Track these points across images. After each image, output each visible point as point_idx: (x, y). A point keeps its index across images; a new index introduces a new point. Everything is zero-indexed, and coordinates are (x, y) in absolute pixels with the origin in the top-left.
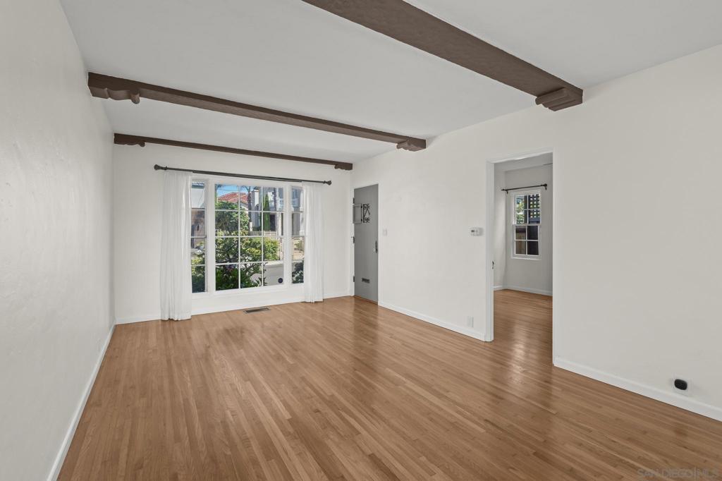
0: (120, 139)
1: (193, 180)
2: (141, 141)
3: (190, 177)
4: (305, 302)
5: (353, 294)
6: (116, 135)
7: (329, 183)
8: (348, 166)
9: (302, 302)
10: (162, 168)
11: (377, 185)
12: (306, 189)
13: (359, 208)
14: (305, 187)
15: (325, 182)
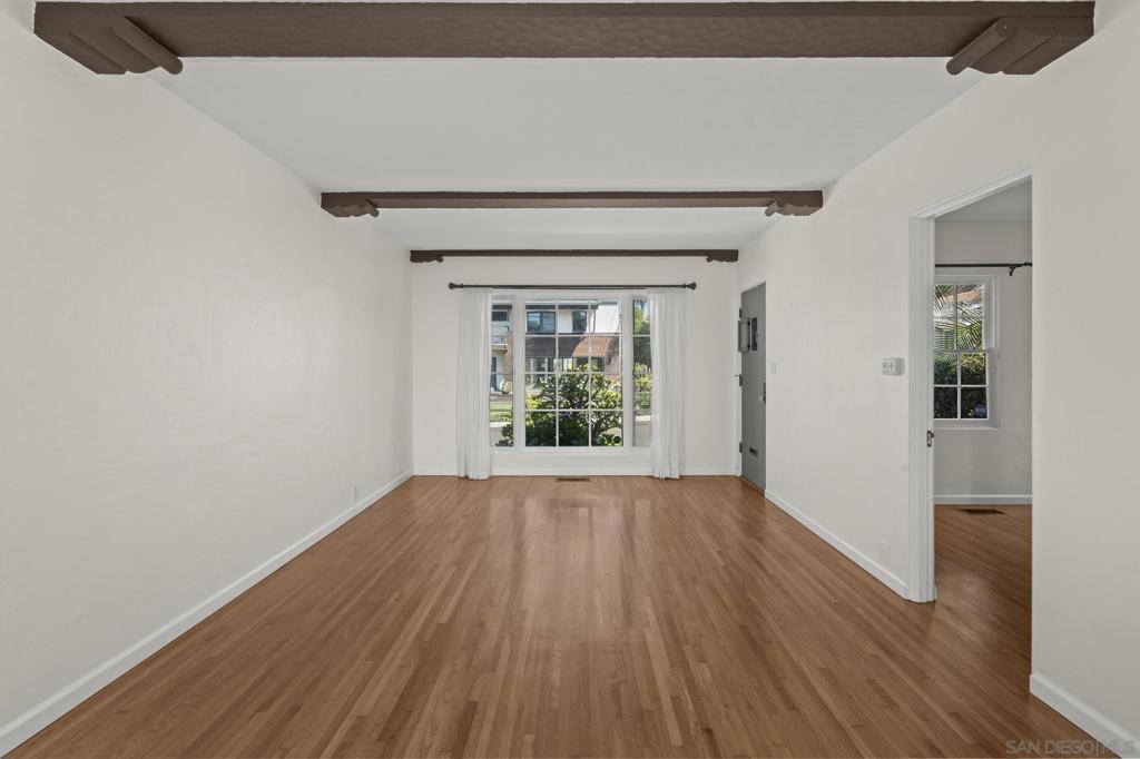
0: (418, 256)
1: (495, 298)
2: (437, 255)
3: (490, 295)
4: (651, 477)
5: (739, 474)
6: (413, 252)
7: (693, 286)
8: (730, 256)
9: (648, 477)
10: (457, 286)
11: (763, 286)
12: (654, 299)
13: (745, 326)
14: (651, 296)
15: (685, 286)
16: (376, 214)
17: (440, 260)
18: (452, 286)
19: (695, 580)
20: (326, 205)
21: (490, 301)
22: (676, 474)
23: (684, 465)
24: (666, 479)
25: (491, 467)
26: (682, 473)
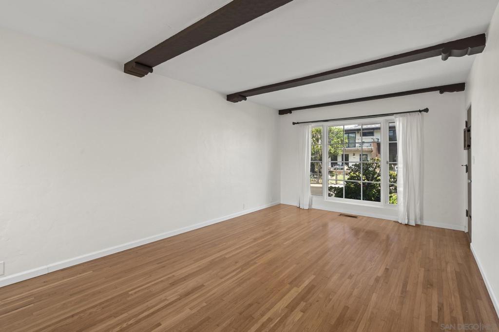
0: (282, 112)
2: (291, 111)
3: (310, 126)
6: (280, 111)
7: (426, 110)
10: (296, 123)
11: (471, 105)
13: (466, 132)
14: (397, 119)
15: (420, 111)
16: (246, 99)
17: (291, 113)
18: (294, 123)
19: (351, 277)
20: (228, 99)
21: (310, 129)
22: (413, 223)
23: (421, 218)
24: (406, 224)
25: (310, 205)
26: (419, 223)
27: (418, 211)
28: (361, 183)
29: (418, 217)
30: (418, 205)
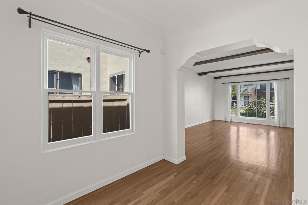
0: (216, 78)
7: (288, 79)
9: (273, 126)
14: (274, 82)
15: (285, 79)
16: (206, 75)
17: (220, 78)
18: (223, 83)
20: (198, 75)
21: (231, 85)
22: (282, 126)
23: (286, 124)
24: (279, 127)
25: (231, 120)
26: (285, 126)
27: (284, 121)
28: (257, 110)
29: (284, 124)
30: (284, 118)
